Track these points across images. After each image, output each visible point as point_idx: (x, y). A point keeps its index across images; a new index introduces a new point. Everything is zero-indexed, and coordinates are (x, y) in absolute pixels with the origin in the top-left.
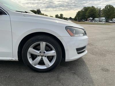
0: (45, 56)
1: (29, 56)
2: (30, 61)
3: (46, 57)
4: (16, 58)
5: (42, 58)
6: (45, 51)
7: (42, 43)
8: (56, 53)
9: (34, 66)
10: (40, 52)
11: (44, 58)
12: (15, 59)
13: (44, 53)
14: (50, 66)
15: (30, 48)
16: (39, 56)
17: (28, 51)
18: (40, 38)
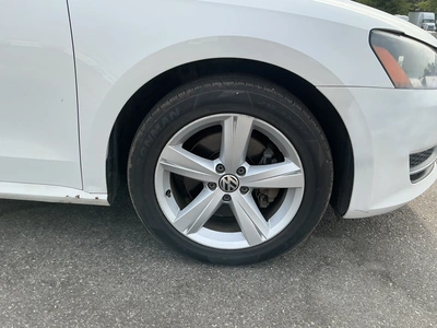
0: (244, 190)
1: (161, 185)
2: (169, 208)
3: (249, 193)
4: (96, 192)
5: (227, 197)
6: (246, 166)
7: (235, 119)
8: (302, 175)
9: (185, 233)
10: (220, 168)
11: (236, 196)
12: (93, 197)
13: (241, 171)
14: (264, 240)
15: (168, 147)
16: (212, 186)
17: (160, 162)
18: (227, 93)
